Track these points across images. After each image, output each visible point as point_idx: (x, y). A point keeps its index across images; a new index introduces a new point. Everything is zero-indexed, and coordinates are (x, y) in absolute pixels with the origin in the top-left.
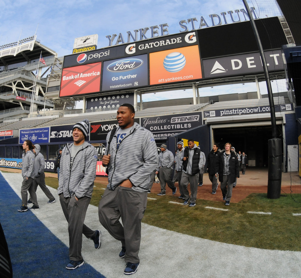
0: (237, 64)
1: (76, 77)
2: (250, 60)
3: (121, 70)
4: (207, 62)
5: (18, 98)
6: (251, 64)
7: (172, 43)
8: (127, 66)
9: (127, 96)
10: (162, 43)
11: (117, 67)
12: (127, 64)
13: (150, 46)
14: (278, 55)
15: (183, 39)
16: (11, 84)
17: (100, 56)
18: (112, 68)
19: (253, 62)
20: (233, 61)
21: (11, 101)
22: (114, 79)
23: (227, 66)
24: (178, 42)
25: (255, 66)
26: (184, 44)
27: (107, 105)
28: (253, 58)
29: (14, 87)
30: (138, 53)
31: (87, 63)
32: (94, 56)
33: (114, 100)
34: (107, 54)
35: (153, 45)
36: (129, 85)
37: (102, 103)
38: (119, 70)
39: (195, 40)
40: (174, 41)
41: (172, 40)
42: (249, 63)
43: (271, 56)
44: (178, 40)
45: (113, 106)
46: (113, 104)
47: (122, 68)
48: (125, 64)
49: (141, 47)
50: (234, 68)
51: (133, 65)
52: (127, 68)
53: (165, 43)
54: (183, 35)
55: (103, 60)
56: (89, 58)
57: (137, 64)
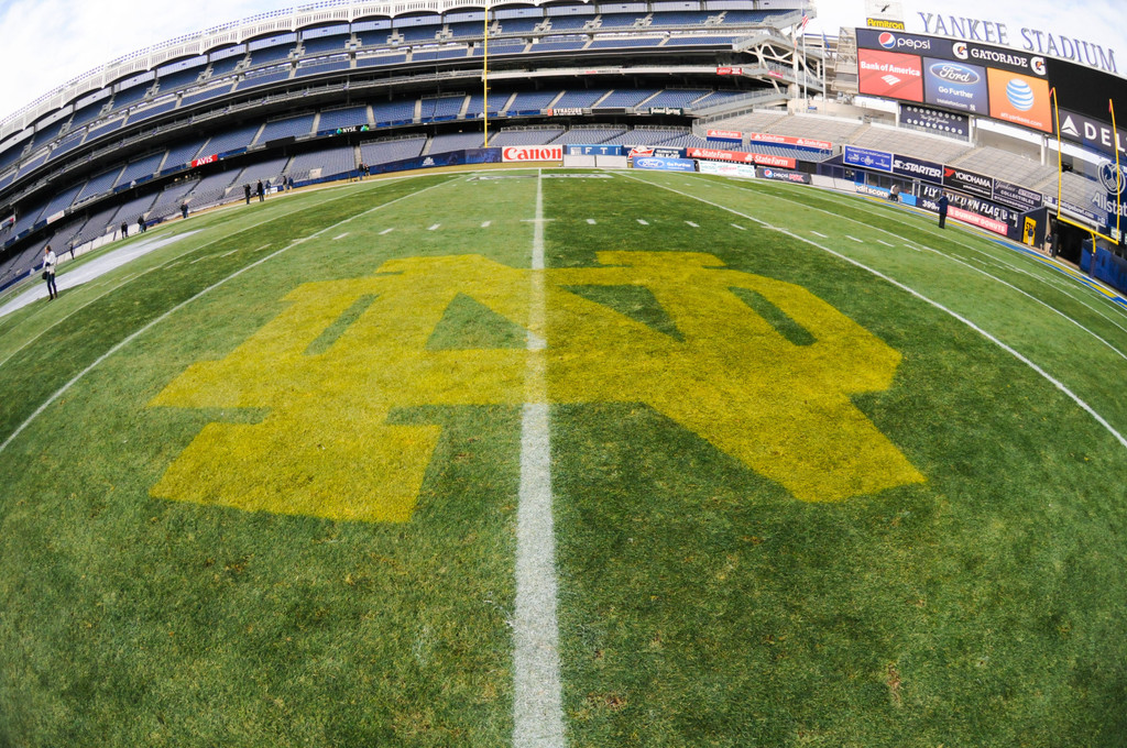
0: (1091, 132)
1: (884, 68)
2: (1106, 134)
3: (949, 79)
5: (771, 74)
6: (1106, 140)
7: (1015, 64)
8: (958, 76)
9: (960, 119)
10: (1001, 58)
11: (945, 72)
12: (959, 72)
13: (987, 56)
15: (1028, 62)
16: (753, 50)
17: (915, 45)
18: (937, 71)
19: (1109, 137)
20: (1086, 125)
21: (760, 78)
22: (942, 90)
24: (1023, 65)
25: (1109, 144)
26: (1028, 72)
27: (932, 122)
28: (1109, 132)
29: (760, 54)
30: (971, 61)
31: (896, 50)
32: (906, 42)
33: (941, 119)
34: (927, 45)
35: (991, 56)
36: (964, 106)
37: (923, 117)
38: (947, 78)
39: (1043, 72)
40: (1017, 61)
41: (1015, 58)
42: (1104, 136)
44: (1023, 62)
45: (941, 127)
46: (939, 123)
47: (951, 76)
48: (955, 72)
49: (976, 54)
50: (1087, 136)
51: (966, 77)
52: (959, 80)
53: (1006, 60)
54: (1029, 56)
55: (922, 54)
56: (899, 44)
57: (972, 78)
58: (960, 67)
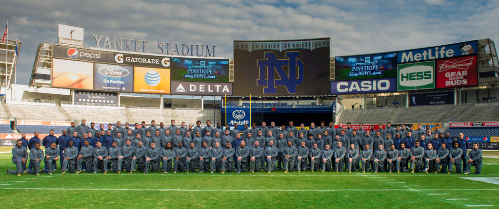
0: (193, 88)
2: (202, 87)
3: (111, 75)
4: (174, 83)
6: (202, 89)
7: (152, 63)
8: (116, 73)
9: (112, 95)
10: (144, 61)
11: (108, 71)
12: (117, 71)
13: (135, 60)
14: (220, 86)
15: (160, 62)
17: (91, 57)
18: (103, 71)
19: (203, 88)
20: (191, 85)
22: (106, 81)
23: (187, 88)
24: (157, 63)
25: (204, 91)
26: (160, 66)
27: (94, 100)
28: (204, 85)
30: (125, 63)
31: (79, 59)
32: (86, 55)
34: (98, 57)
35: (137, 60)
36: (118, 89)
37: (89, 97)
38: (109, 74)
39: (168, 64)
40: (154, 61)
41: (152, 60)
42: (201, 88)
43: (215, 86)
44: (157, 62)
45: (100, 101)
46: (100, 99)
47: (112, 73)
48: (114, 71)
49: (128, 60)
50: (191, 90)
51: (121, 73)
52: (117, 75)
53: (147, 61)
54: (161, 58)
55: (95, 61)
56: (80, 55)
57: (124, 73)
58: (118, 68)
